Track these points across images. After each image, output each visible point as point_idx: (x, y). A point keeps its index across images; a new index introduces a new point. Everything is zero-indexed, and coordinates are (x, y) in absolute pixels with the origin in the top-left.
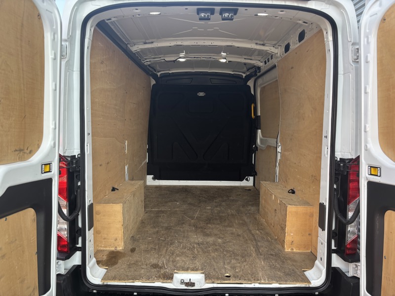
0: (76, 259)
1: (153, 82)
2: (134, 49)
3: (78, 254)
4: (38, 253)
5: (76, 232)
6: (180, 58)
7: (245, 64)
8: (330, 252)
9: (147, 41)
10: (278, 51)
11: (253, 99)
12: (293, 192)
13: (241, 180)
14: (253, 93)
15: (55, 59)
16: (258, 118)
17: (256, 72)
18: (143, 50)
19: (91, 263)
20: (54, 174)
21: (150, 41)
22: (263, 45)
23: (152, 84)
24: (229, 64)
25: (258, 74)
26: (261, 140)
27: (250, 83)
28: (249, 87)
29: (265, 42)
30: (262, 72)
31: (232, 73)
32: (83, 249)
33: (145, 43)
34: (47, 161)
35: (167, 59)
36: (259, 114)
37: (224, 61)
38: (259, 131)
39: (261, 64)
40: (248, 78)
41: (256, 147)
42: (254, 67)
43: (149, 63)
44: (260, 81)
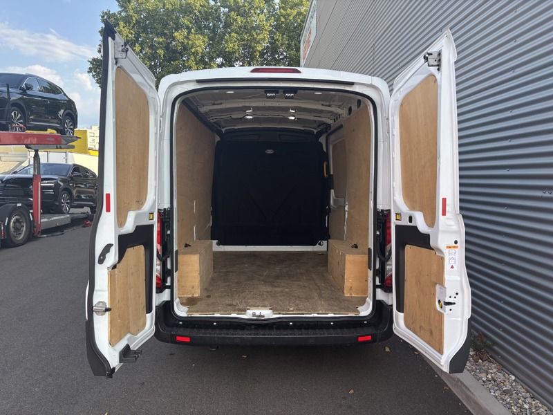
0: (166, 296)
1: (218, 139)
2: (203, 110)
3: (167, 292)
4: (146, 280)
5: (166, 273)
6: (247, 115)
7: (315, 121)
8: (375, 287)
9: (216, 102)
10: (343, 112)
11: (325, 157)
12: (356, 247)
13: (314, 244)
14: (325, 150)
15: (156, 133)
16: (330, 177)
17: (326, 128)
18: (210, 110)
19: (176, 301)
20: (155, 222)
21: (219, 102)
22: (329, 106)
23: (216, 141)
24: (298, 121)
25: (329, 131)
26: (334, 200)
27: (322, 140)
28: (321, 144)
29: (331, 103)
30: (332, 129)
31: (303, 129)
32: (171, 287)
33: (214, 104)
34: (151, 211)
35: (233, 117)
36: (332, 173)
37: (293, 118)
38: (332, 191)
39: (331, 122)
40: (320, 134)
41: (329, 208)
42: (323, 123)
43: (215, 120)
44: (332, 138)
